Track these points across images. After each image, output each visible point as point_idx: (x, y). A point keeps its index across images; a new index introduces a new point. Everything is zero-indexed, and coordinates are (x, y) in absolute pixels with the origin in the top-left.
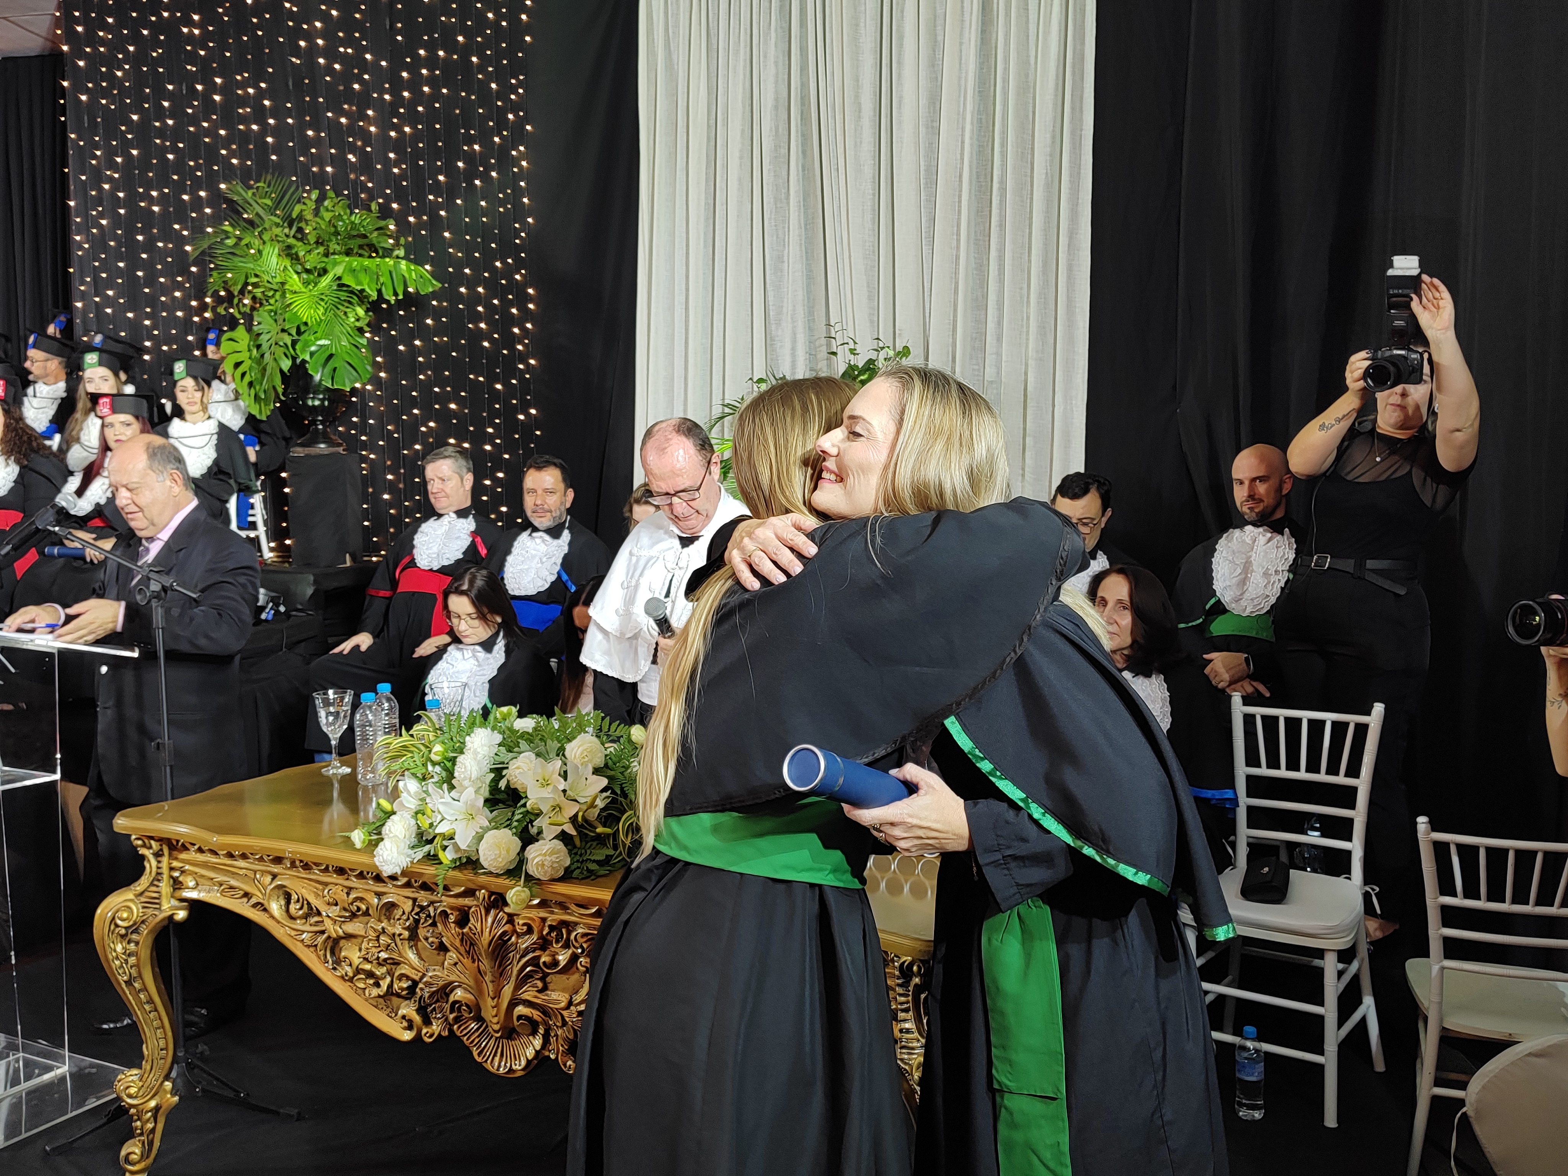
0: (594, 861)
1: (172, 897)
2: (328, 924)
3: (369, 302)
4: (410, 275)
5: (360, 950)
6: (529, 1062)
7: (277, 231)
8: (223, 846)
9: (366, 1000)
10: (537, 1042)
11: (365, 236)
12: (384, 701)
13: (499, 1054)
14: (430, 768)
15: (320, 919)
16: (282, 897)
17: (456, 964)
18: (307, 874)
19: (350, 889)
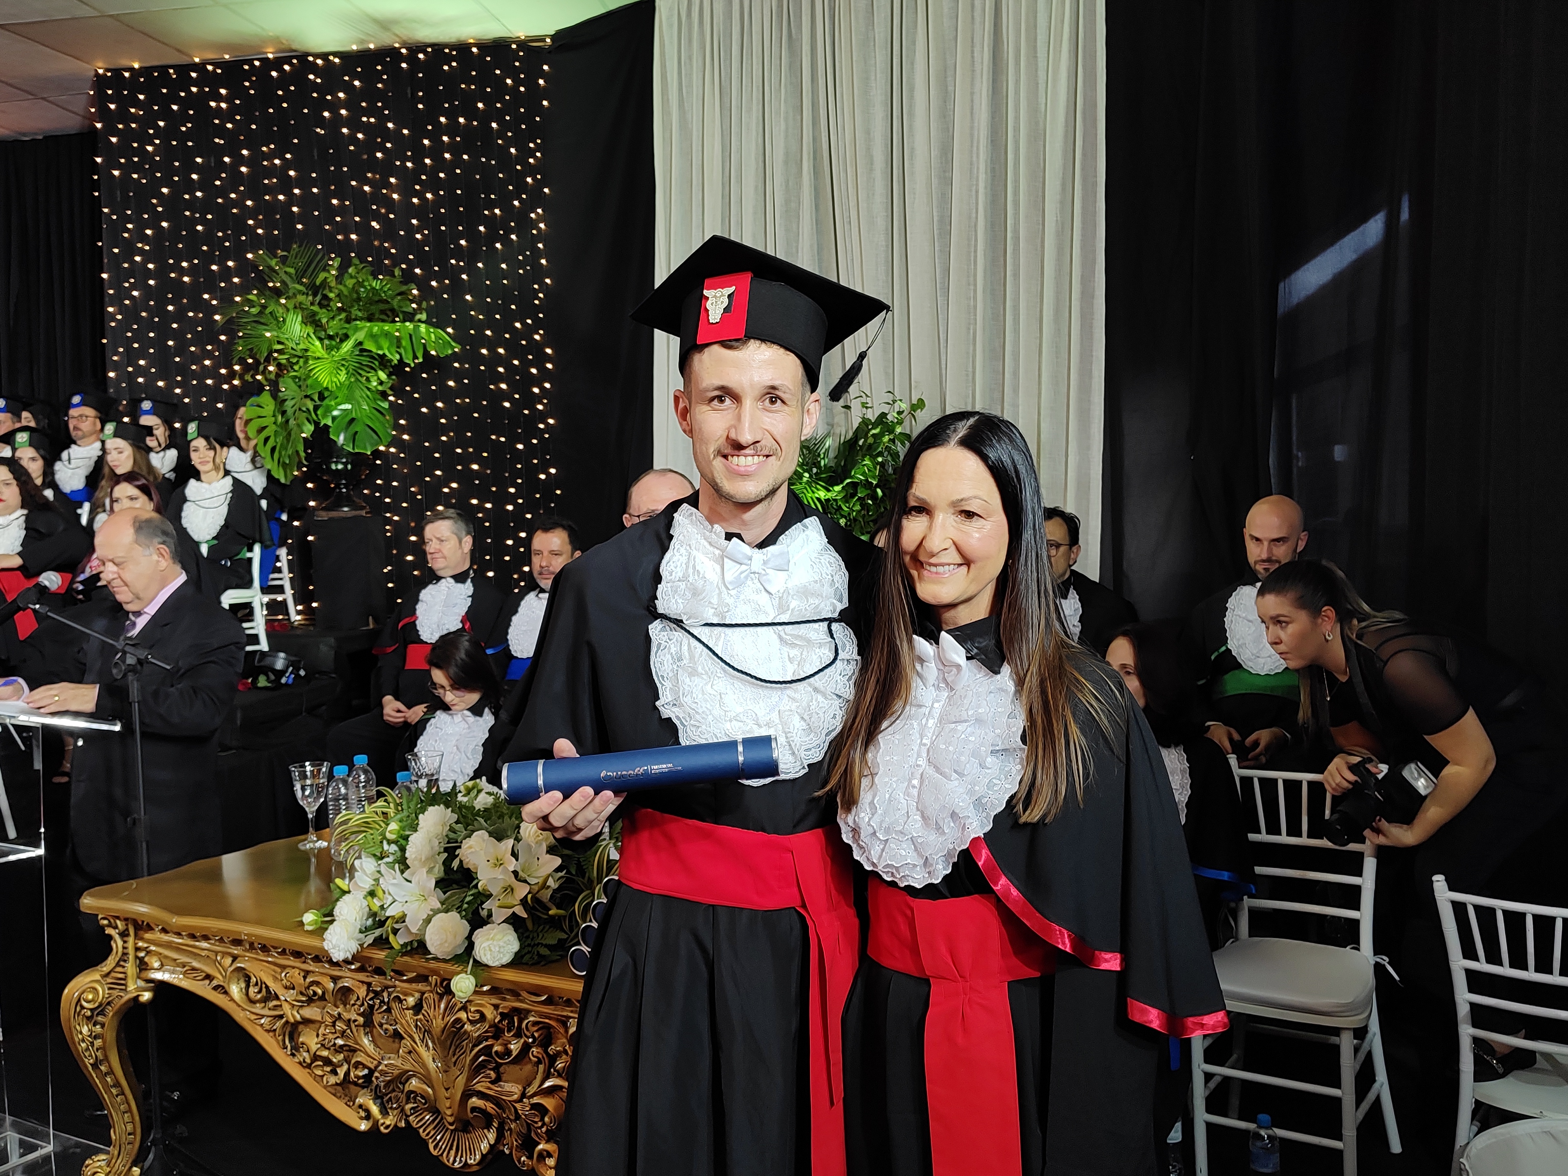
0: (546, 946)
1: (139, 977)
2: (286, 1008)
3: (391, 366)
4: (430, 337)
5: (318, 1036)
6: (483, 1156)
7: (301, 298)
8: (185, 927)
9: (325, 1087)
10: (492, 1136)
11: (387, 302)
13: (454, 1148)
14: (386, 847)
15: (278, 1003)
16: (242, 980)
17: (410, 1052)
18: (265, 956)
19: (307, 973)
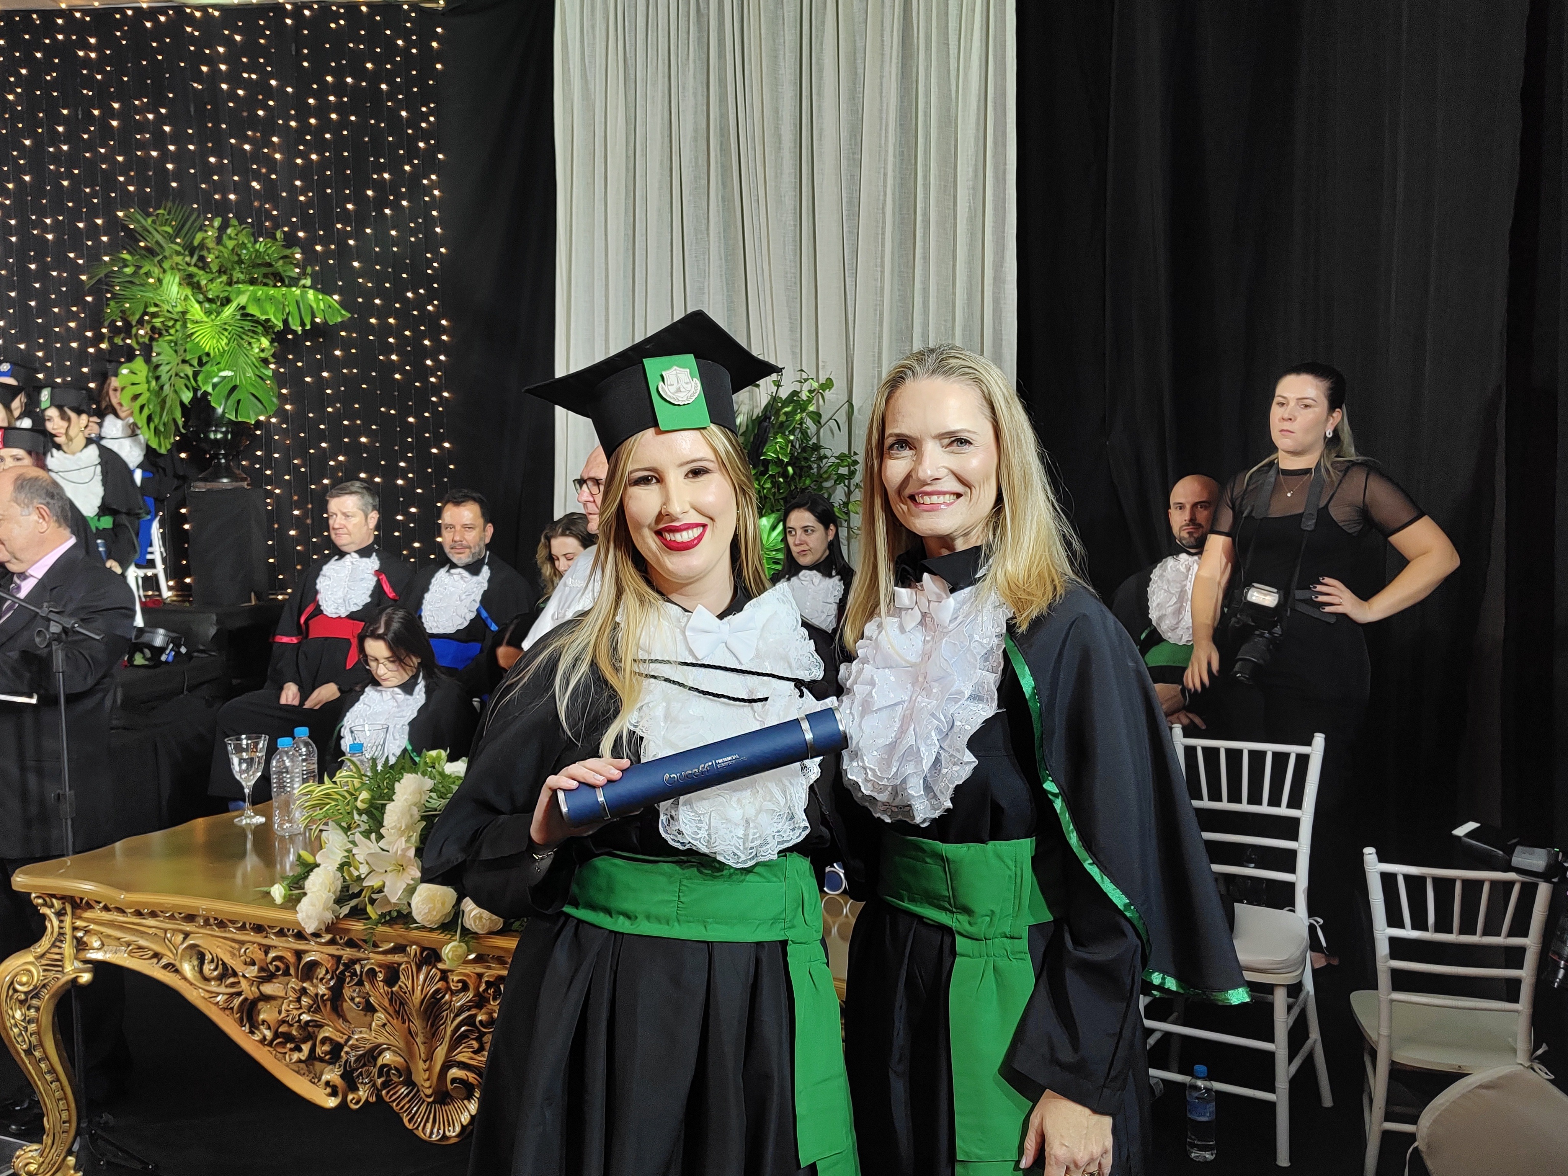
1: (76, 958)
2: (244, 984)
3: (274, 332)
4: (318, 305)
5: (280, 1012)
6: (463, 1128)
7: (178, 259)
8: (131, 904)
9: (287, 1065)
11: (270, 265)
12: (302, 746)
13: (431, 1120)
14: (356, 817)
15: (236, 980)
16: (194, 958)
17: (384, 1025)
18: (221, 932)
19: (267, 949)
